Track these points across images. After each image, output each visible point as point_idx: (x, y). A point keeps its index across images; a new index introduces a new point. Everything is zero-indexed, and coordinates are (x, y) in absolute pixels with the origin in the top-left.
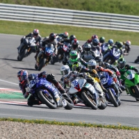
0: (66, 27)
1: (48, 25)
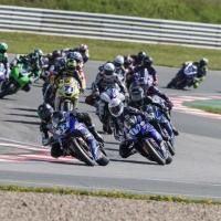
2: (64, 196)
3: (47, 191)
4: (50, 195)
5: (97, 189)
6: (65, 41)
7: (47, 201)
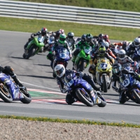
0: (70, 23)
1: (51, 22)
2: (90, 125)
3: (80, 122)
4: (82, 125)
5: (112, 121)
6: (91, 27)
7: (80, 129)
